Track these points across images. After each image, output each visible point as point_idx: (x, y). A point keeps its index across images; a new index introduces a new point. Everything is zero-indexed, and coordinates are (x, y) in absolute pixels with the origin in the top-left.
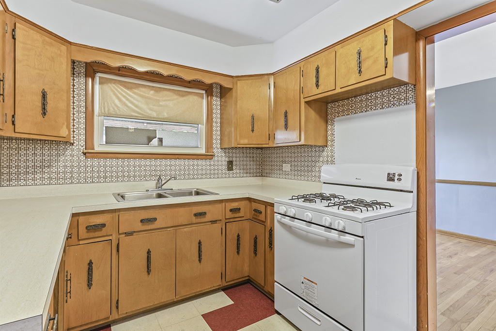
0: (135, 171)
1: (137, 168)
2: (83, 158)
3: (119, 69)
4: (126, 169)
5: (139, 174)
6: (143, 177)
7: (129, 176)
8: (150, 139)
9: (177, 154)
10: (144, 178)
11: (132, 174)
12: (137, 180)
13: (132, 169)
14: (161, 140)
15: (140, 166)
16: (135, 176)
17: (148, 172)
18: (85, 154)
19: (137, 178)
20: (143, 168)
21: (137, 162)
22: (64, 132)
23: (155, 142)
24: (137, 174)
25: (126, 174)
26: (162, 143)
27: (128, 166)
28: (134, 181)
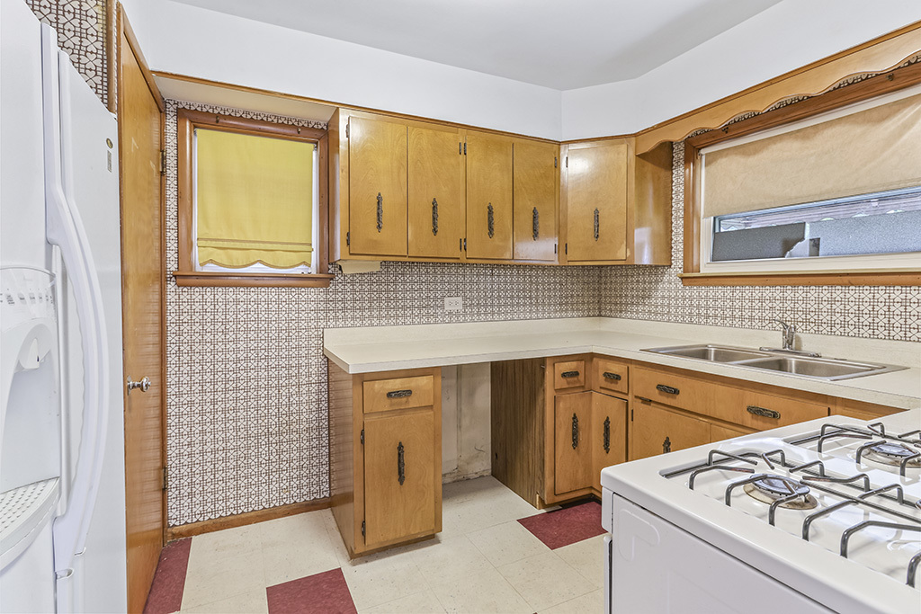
0: (752, 309)
1: (757, 304)
2: (680, 285)
3: (726, 129)
4: (737, 304)
5: (760, 314)
6: (767, 322)
7: (742, 318)
8: (788, 246)
9: (848, 274)
10: (770, 325)
11: (747, 314)
12: (757, 327)
13: (747, 304)
14: (816, 244)
15: (761, 300)
16: (751, 319)
17: (778, 312)
18: (682, 278)
19: (757, 323)
20: (767, 305)
21: (757, 292)
22: (621, 254)
23: (802, 247)
24: (757, 314)
25: (737, 313)
26: (818, 250)
27: (742, 299)
28: (752, 327)
